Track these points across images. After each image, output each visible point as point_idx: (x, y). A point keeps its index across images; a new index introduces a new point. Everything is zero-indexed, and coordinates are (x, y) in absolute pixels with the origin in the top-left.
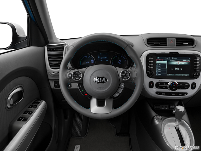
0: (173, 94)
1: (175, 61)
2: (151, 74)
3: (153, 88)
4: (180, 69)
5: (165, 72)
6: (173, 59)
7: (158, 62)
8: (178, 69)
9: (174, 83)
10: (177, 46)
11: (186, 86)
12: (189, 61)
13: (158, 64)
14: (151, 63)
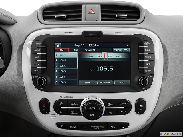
0: (94, 127)
1: (96, 51)
2: (41, 82)
3: (50, 114)
4: (108, 68)
5: (75, 77)
6: (92, 48)
7: (57, 55)
8: (104, 68)
10: (102, 20)
12: (126, 50)
13: (59, 59)
14: (42, 57)
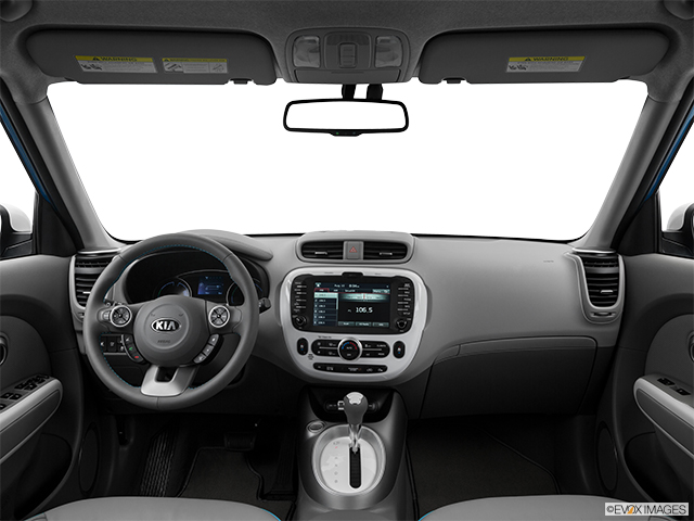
0: (351, 369)
1: (356, 292)
3: (307, 355)
4: (368, 310)
5: (334, 318)
6: (352, 288)
7: (317, 295)
8: (364, 310)
9: (351, 343)
10: (364, 258)
11: (379, 350)
12: (386, 291)
13: (319, 299)
14: (302, 297)
